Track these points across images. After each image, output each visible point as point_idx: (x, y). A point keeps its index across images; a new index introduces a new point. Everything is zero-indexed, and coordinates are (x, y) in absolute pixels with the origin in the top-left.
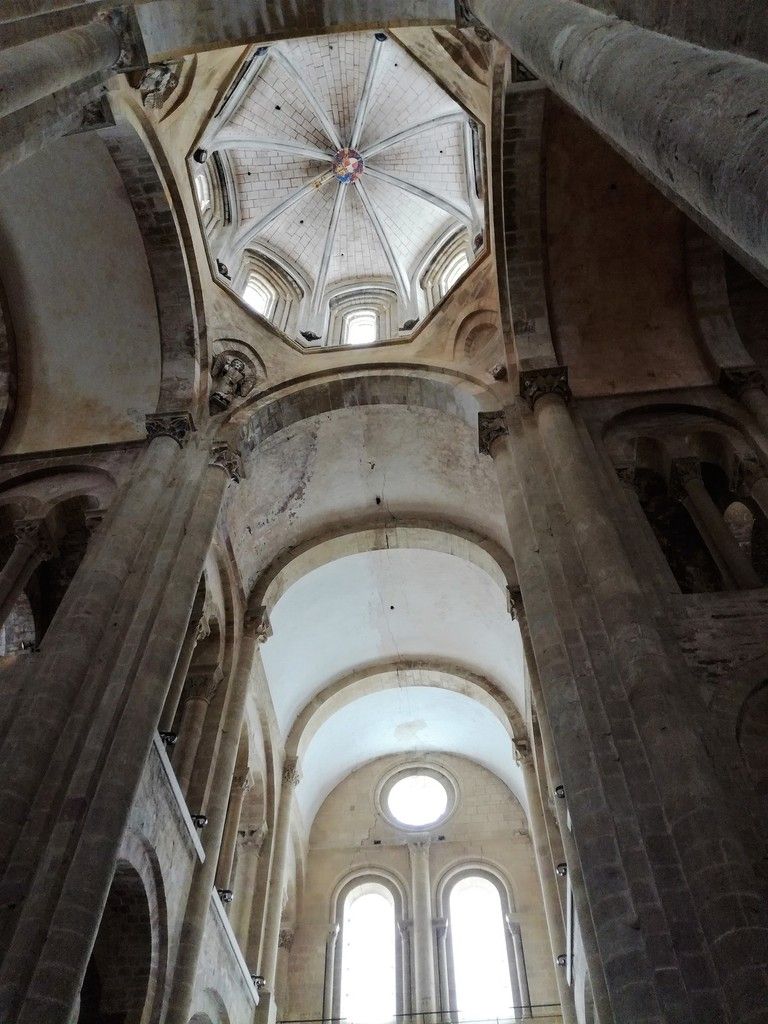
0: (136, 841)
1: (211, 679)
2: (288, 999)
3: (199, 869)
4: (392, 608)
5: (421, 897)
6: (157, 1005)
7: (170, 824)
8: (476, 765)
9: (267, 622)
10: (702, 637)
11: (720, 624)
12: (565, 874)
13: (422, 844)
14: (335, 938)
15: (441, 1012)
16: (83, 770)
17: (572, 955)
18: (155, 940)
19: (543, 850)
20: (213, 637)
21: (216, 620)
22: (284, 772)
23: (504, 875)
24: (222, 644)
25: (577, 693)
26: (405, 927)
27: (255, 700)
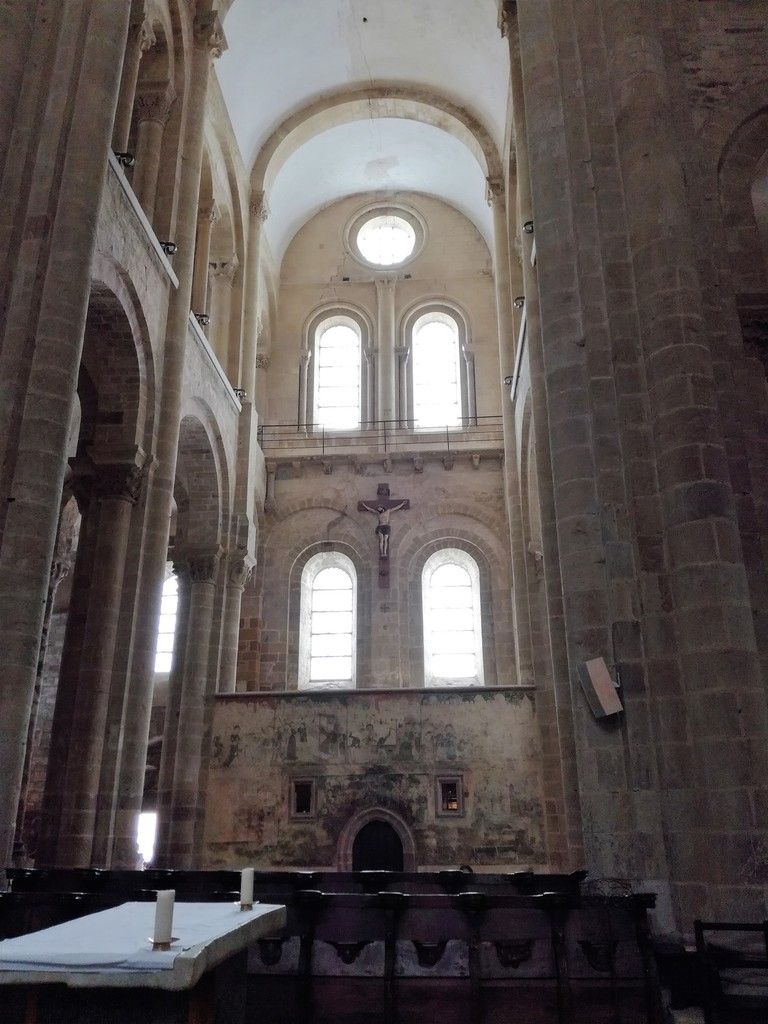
0: (107, 264)
1: (163, 96)
2: (268, 406)
3: (174, 295)
4: (365, 20)
5: (386, 329)
6: (150, 407)
7: (139, 249)
8: (447, 206)
9: (220, 32)
10: (709, 55)
11: (732, 38)
12: (521, 306)
13: (388, 282)
14: (308, 362)
15: (400, 421)
16: (40, 188)
17: (518, 377)
18: (140, 355)
19: (504, 288)
20: (159, 47)
21: (161, 25)
22: (251, 207)
23: (464, 311)
24: (171, 56)
25: (562, 116)
26: (370, 355)
27: (214, 126)
